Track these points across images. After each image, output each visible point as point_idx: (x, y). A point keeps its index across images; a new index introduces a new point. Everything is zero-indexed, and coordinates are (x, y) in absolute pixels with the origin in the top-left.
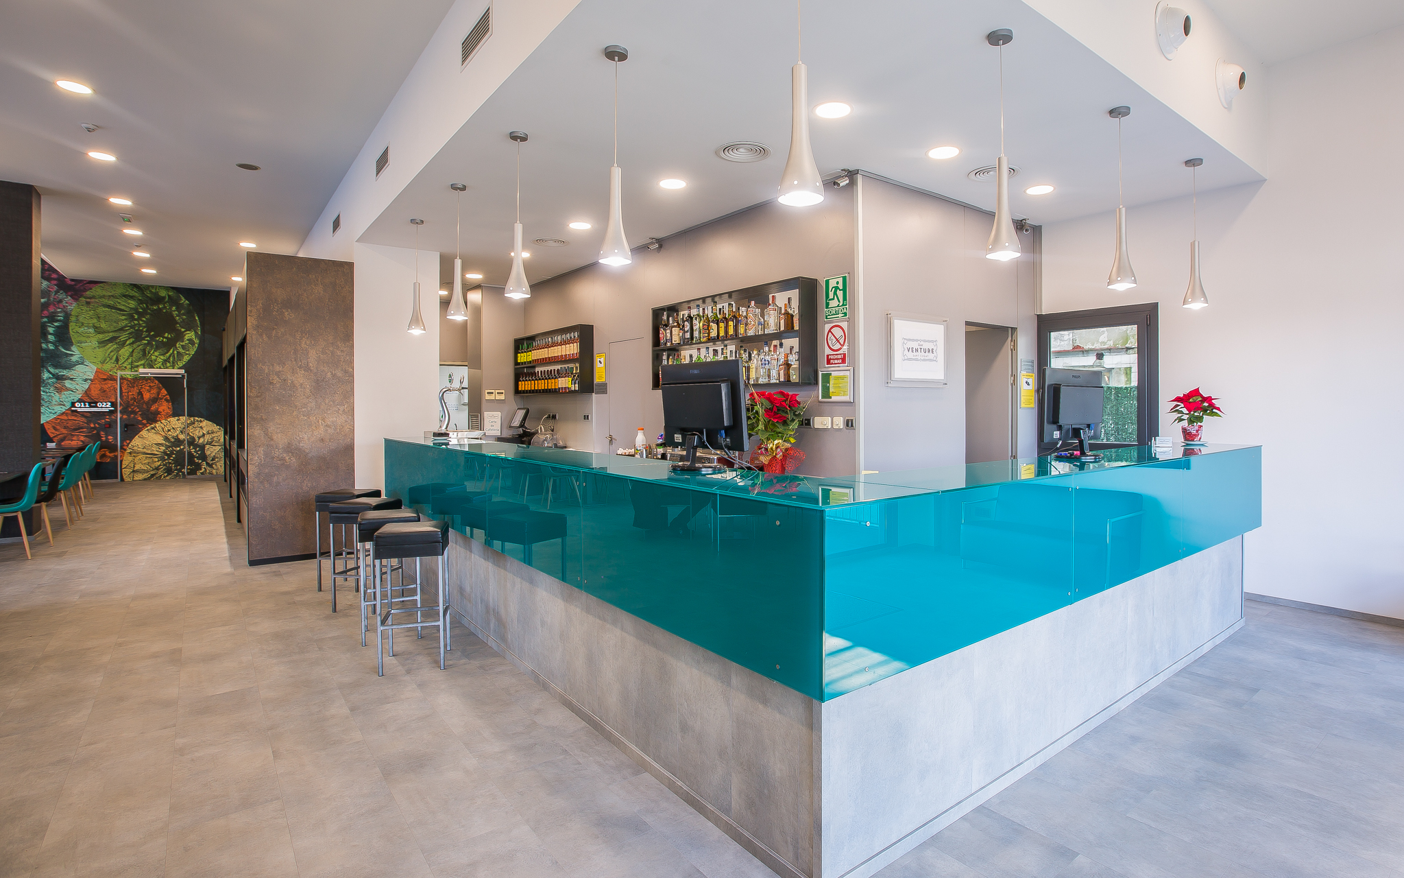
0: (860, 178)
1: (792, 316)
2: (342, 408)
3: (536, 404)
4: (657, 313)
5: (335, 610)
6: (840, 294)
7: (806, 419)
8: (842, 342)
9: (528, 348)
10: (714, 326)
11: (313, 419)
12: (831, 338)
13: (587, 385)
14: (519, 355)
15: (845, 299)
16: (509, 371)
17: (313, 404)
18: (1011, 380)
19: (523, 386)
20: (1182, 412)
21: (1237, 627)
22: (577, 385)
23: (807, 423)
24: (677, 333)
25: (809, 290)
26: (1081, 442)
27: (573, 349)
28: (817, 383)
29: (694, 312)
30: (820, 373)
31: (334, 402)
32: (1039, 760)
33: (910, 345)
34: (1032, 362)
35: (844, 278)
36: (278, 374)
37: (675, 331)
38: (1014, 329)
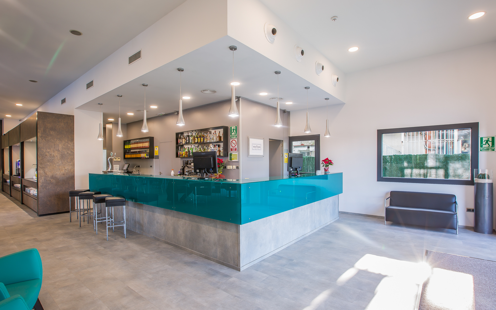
0: (240, 99)
1: (221, 137)
2: (70, 164)
3: (132, 162)
4: (177, 134)
5: (80, 226)
6: (235, 131)
7: (225, 166)
8: (235, 145)
9: (129, 144)
10: (196, 139)
11: (60, 167)
12: (232, 144)
13: (152, 156)
14: (125, 146)
15: (236, 132)
16: (122, 151)
17: (61, 162)
18: (281, 155)
19: (127, 156)
20: (324, 164)
21: (337, 219)
22: (148, 156)
23: (225, 167)
24: (184, 140)
25: (226, 130)
26: (297, 171)
27: (147, 144)
28: (228, 156)
29: (190, 134)
30: (229, 153)
31: (68, 161)
32: (287, 246)
33: (254, 145)
34: (287, 150)
35: (236, 127)
36: (48, 152)
37: (183, 140)
38: (282, 141)
